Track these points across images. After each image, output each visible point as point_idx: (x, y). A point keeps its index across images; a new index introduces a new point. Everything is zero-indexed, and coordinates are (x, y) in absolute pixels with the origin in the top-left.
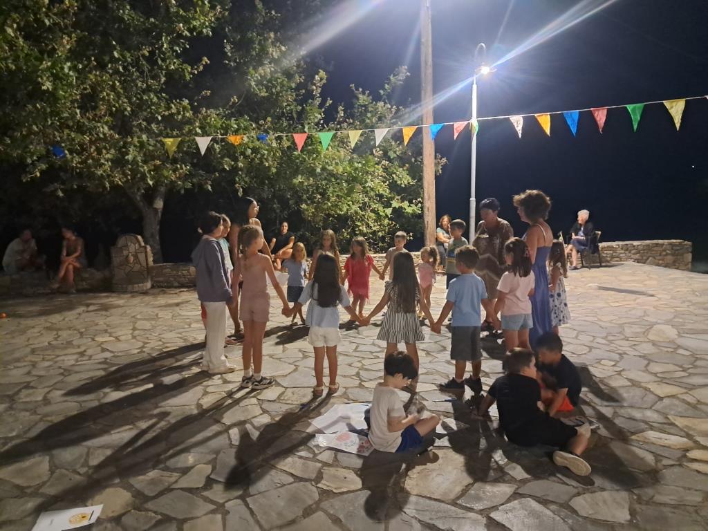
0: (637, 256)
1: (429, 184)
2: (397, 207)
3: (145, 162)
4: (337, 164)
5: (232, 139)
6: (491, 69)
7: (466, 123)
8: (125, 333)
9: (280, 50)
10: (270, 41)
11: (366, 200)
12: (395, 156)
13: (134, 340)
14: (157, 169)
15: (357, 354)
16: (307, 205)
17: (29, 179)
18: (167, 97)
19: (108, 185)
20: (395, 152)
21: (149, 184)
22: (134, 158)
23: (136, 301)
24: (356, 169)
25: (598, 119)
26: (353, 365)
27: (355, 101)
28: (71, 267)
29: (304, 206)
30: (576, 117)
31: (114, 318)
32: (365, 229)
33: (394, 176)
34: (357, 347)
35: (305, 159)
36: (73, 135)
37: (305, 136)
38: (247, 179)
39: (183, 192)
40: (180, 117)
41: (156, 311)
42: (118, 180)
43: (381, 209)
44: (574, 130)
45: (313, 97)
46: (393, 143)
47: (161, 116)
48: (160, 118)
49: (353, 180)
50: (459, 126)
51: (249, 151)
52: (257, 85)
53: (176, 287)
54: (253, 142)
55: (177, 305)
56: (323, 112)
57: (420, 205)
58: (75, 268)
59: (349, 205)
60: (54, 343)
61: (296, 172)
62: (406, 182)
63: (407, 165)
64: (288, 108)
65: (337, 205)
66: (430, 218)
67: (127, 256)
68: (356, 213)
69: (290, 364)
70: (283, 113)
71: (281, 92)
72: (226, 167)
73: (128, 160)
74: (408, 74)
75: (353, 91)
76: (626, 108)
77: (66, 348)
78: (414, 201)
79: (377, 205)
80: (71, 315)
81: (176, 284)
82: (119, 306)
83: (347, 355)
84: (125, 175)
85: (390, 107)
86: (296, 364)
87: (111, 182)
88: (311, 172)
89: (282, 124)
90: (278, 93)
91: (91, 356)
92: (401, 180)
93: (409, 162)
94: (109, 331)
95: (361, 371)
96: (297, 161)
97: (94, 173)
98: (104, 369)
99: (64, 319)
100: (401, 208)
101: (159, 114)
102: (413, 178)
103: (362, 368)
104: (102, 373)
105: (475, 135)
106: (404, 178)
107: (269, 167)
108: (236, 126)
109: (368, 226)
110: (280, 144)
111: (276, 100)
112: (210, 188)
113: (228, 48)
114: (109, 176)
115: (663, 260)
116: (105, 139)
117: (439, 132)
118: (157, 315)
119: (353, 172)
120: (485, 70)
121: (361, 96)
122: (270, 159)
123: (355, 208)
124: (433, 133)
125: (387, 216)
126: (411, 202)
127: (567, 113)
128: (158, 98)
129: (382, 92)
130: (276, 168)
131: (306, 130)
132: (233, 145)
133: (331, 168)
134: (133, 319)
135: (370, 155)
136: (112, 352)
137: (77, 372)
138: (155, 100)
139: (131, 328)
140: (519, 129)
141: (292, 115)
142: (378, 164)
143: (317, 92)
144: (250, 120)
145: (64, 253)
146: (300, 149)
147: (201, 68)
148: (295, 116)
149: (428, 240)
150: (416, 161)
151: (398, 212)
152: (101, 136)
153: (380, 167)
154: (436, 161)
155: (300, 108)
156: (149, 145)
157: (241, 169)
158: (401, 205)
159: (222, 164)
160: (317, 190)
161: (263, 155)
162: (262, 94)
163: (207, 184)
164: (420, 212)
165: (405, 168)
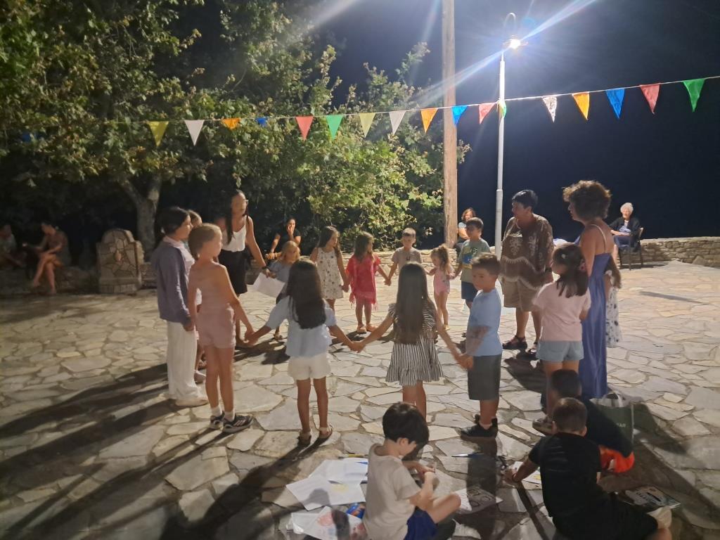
0: (683, 255)
1: (450, 175)
2: (415, 199)
3: (127, 148)
4: (346, 150)
5: (229, 123)
6: (522, 42)
7: (492, 104)
8: (93, 347)
9: (284, 22)
10: (273, 12)
11: (381, 191)
12: (413, 142)
13: (102, 357)
14: (140, 156)
15: (361, 380)
16: (315, 196)
18: (155, 75)
19: (82, 174)
20: (413, 138)
21: (131, 173)
22: (115, 143)
24: (369, 156)
25: (648, 97)
26: (353, 397)
27: (368, 81)
29: (310, 198)
30: (621, 97)
31: (89, 326)
32: (379, 224)
33: (411, 164)
34: (362, 369)
35: (311, 145)
36: (38, 115)
37: (310, 119)
38: (246, 168)
39: (173, 181)
40: (170, 97)
41: (139, 317)
42: (94, 168)
43: (397, 201)
44: (618, 111)
45: (321, 76)
46: (411, 128)
47: (146, 96)
48: (144, 98)
49: (364, 169)
50: (485, 108)
51: (247, 137)
52: (258, 63)
54: (251, 126)
56: (332, 93)
57: (440, 197)
59: (361, 197)
60: (9, 359)
61: (301, 159)
62: (425, 171)
63: (426, 153)
64: (293, 88)
65: (347, 197)
66: (451, 211)
67: (115, 254)
68: (369, 205)
69: (277, 393)
70: (287, 93)
71: (285, 70)
72: (221, 154)
73: (107, 146)
74: (428, 51)
75: (367, 70)
76: (683, 83)
77: (19, 366)
78: (433, 192)
79: (393, 197)
80: (41, 322)
82: (99, 311)
83: (347, 382)
84: (101, 162)
85: (407, 87)
86: (284, 393)
87: (86, 171)
88: (319, 160)
89: (287, 106)
90: (282, 72)
91: (43, 378)
92: (419, 169)
93: (429, 149)
94: (77, 343)
95: (361, 406)
96: (303, 147)
97: (64, 161)
99: (31, 328)
100: (418, 200)
101: (144, 93)
102: (433, 167)
103: (364, 403)
104: (48, 403)
105: (503, 118)
106: (422, 167)
107: (271, 154)
108: (233, 108)
109: (383, 220)
110: (283, 128)
111: (280, 79)
112: (204, 177)
113: (225, 21)
114: (83, 163)
115: (712, 259)
116: (78, 121)
117: (462, 116)
118: (138, 322)
119: (365, 160)
120: (515, 44)
121: (375, 76)
122: (271, 145)
123: (368, 200)
124: (455, 117)
125: (403, 209)
126: (430, 194)
127: (611, 92)
128: (144, 76)
129: (398, 71)
130: (279, 155)
131: (312, 112)
132: (228, 129)
133: (340, 155)
134: (110, 328)
135: (384, 140)
136: (70, 372)
138: (141, 77)
139: (104, 339)
140: (553, 112)
141: (298, 96)
142: (393, 151)
143: (325, 69)
144: (250, 101)
146: (305, 134)
148: (301, 97)
149: (449, 237)
150: (436, 148)
151: (416, 206)
152: (74, 117)
153: (395, 154)
154: (459, 148)
155: (306, 88)
156: (133, 128)
157: (239, 157)
158: (420, 197)
159: (217, 151)
160: (326, 179)
161: (264, 140)
162: (264, 73)
163: (201, 172)
164: (440, 205)
165: (424, 156)
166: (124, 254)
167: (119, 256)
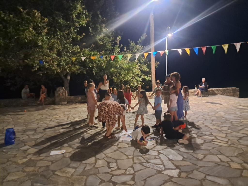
0: (221, 93)
1: (153, 71)
3: (66, 65)
4: (124, 65)
5: (93, 58)
6: (172, 35)
7: (164, 51)
8: (62, 115)
9: (106, 30)
10: (103, 27)
11: (133, 75)
12: (142, 62)
13: (65, 117)
14: (70, 67)
16: (115, 77)
17: (34, 71)
18: (72, 45)
19: (55, 72)
20: (142, 61)
21: (67, 72)
22: (63, 64)
23: (63, 107)
25: (203, 50)
27: (130, 45)
28: (43, 97)
29: (114, 78)
30: (197, 50)
32: (133, 85)
33: (142, 68)
35: (114, 63)
36: (46, 57)
37: (114, 56)
38: (96, 70)
39: (77, 74)
40: (76, 51)
41: (70, 109)
42: (59, 70)
43: (138, 78)
44: (197, 53)
45: (117, 44)
46: (142, 58)
48: (71, 52)
49: (129, 70)
50: (162, 52)
51: (97, 61)
52: (99, 41)
53: (75, 103)
54: (98, 58)
55: (76, 108)
56: (120, 49)
57: (150, 77)
59: (128, 77)
61: (111, 68)
62: (146, 70)
63: (146, 64)
64: (109, 48)
65: (124, 78)
66: (154, 81)
67: (60, 94)
68: (130, 80)
70: (107, 49)
71: (107, 43)
73: (61, 65)
74: (147, 36)
75: (129, 42)
76: (211, 47)
78: (148, 76)
80: (45, 111)
81: (75, 102)
82: (58, 108)
84: (60, 69)
85: (141, 46)
87: (56, 71)
88: (116, 67)
89: (107, 53)
90: (106, 43)
92: (144, 69)
93: (147, 64)
96: (112, 64)
97: (52, 69)
99: (43, 112)
100: (144, 78)
101: (70, 50)
102: (148, 68)
104: (58, 124)
105: (167, 55)
106: (145, 69)
107: (103, 66)
108: (93, 54)
109: (134, 84)
110: (106, 59)
111: (105, 45)
112: (85, 73)
113: (90, 30)
114: (56, 69)
115: (229, 94)
116: (55, 59)
117: (156, 54)
119: (129, 67)
120: (170, 35)
121: (132, 43)
122: (103, 63)
123: (130, 78)
124: (154, 55)
125: (140, 81)
126: (147, 76)
127: (194, 48)
128: (70, 45)
129: (138, 42)
130: (105, 66)
131: (114, 54)
132: (92, 59)
133: (122, 66)
135: (134, 62)
140: (181, 53)
143: (118, 42)
144: (98, 51)
146: (112, 60)
147: (83, 36)
148: (111, 50)
149: (153, 88)
150: (149, 63)
151: (144, 80)
152: (54, 57)
153: (137, 65)
154: (156, 63)
155: (112, 47)
156: (67, 60)
157: (95, 67)
158: (145, 77)
159: (89, 65)
160: (118, 73)
161: (101, 62)
162: (101, 44)
163: (84, 71)
164: (150, 79)
165: (146, 66)
166: (62, 94)
167: (61, 94)
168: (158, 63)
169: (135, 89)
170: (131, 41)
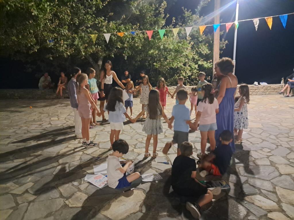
1: (216, 54)
2: (201, 64)
4: (169, 44)
5: (121, 34)
7: (232, 23)
8: (63, 117)
11: (187, 60)
12: (202, 40)
13: (64, 120)
14: (86, 48)
16: (156, 63)
17: (32, 53)
18: (95, 17)
20: (202, 38)
22: (78, 43)
24: (179, 46)
27: (184, 15)
28: (61, 88)
30: (286, 19)
32: (184, 74)
33: (200, 49)
35: (156, 42)
37: (152, 32)
38: (129, 52)
40: (100, 25)
43: (193, 65)
44: (284, 25)
45: (161, 14)
47: (90, 25)
49: (178, 51)
50: (229, 25)
51: (128, 39)
52: (135, 9)
54: (130, 35)
56: (165, 20)
57: (211, 63)
58: (63, 88)
59: (178, 63)
60: (36, 119)
61: (150, 49)
62: (206, 52)
63: (207, 44)
64: (150, 19)
65: (170, 64)
68: (181, 67)
70: (147, 21)
71: (147, 12)
72: (119, 46)
73: (75, 44)
75: (183, 10)
78: (209, 61)
79: (192, 63)
80: (52, 108)
88: (158, 48)
89: (147, 26)
90: (145, 13)
92: (203, 51)
94: (59, 115)
96: (152, 43)
97: (59, 50)
98: (41, 132)
99: (49, 109)
102: (209, 50)
105: (237, 29)
106: (205, 50)
107: (138, 46)
108: (124, 28)
110: (143, 36)
111: (145, 16)
112: (113, 56)
114: (65, 51)
119: (177, 48)
121: (186, 12)
122: (138, 42)
123: (181, 64)
124: (215, 29)
125: (196, 68)
126: (207, 62)
127: (281, 16)
128: (91, 17)
129: (196, 10)
130: (141, 47)
131: (156, 29)
132: (120, 37)
133: (167, 46)
135: (185, 39)
136: (51, 125)
137: (31, 133)
140: (256, 26)
141: (152, 22)
142: (189, 44)
143: (162, 10)
145: (60, 82)
147: (107, 3)
152: (63, 34)
155: (155, 19)
156: (85, 37)
157: (126, 48)
158: (203, 63)
159: (116, 45)
161: (136, 41)
162: (138, 13)
163: (112, 54)
164: (211, 67)
165: (206, 46)
168: (227, 42)
169: (187, 81)
170: (186, 9)
